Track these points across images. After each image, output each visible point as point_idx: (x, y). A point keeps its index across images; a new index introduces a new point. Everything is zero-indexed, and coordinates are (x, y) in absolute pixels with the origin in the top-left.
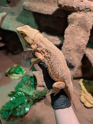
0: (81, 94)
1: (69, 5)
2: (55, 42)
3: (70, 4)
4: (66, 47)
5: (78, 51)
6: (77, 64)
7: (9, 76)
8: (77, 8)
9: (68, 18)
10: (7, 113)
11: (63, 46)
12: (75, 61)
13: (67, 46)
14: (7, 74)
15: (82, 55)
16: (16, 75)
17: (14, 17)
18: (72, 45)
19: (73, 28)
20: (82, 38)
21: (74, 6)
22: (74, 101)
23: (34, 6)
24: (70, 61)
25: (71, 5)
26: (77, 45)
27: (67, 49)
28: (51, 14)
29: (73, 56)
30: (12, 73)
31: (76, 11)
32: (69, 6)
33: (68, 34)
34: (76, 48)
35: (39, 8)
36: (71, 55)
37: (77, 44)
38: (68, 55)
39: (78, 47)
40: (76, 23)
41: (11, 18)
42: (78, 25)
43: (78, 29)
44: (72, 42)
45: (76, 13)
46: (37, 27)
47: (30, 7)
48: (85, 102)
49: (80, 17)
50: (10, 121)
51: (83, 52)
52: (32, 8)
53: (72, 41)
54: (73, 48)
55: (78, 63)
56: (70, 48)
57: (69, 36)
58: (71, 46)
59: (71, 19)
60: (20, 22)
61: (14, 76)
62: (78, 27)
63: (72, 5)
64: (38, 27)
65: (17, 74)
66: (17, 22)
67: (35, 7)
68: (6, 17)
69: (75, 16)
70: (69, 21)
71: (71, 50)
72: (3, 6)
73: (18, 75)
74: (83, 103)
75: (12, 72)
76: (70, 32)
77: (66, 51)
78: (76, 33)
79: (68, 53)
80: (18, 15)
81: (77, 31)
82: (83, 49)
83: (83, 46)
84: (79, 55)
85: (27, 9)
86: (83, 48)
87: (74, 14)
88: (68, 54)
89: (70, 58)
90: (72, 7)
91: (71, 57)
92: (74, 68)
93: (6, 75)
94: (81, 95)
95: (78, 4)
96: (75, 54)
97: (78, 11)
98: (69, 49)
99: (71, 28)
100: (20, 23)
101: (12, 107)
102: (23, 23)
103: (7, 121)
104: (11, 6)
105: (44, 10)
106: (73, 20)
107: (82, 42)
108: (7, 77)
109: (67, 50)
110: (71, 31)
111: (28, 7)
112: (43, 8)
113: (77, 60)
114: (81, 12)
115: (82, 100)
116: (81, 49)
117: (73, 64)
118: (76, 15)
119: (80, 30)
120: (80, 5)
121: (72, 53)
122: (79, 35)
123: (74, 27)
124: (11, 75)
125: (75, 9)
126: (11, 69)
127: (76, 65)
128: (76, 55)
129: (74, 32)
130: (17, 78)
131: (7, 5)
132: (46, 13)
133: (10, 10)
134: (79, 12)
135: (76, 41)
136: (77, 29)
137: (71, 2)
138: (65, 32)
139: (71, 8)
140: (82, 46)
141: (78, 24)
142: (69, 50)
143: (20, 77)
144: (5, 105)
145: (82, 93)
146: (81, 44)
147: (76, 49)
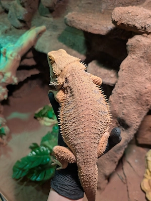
0: (145, 175)
1: (128, 23)
2: (108, 79)
3: (130, 20)
4: (119, 91)
5: (137, 102)
6: (135, 123)
7: (38, 119)
8: (142, 28)
9: (127, 44)
10: (21, 172)
11: (114, 89)
12: (132, 117)
13: (121, 90)
14: (36, 116)
15: (145, 109)
16: (47, 119)
17: (56, 34)
18: (129, 89)
19: (134, 60)
20: (147, 81)
21: (137, 25)
22: (130, 183)
23: (79, 20)
24: (123, 116)
25: (131, 23)
26: (136, 91)
27: (120, 95)
28: (104, 34)
29: (129, 108)
30: (44, 116)
31: (141, 34)
32: (128, 25)
33: (124, 71)
34: (134, 96)
35: (85, 23)
36: (126, 107)
37: (137, 89)
38: (121, 105)
39: (138, 94)
40: (140, 53)
41: (51, 36)
42: (141, 57)
43: (142, 64)
44: (129, 85)
45: (140, 36)
46: (85, 51)
47: (74, 21)
48: (148, 192)
49: (146, 44)
50: (22, 185)
51: (148, 105)
52: (76, 23)
53: (130, 83)
54: (130, 95)
55: (137, 122)
56: (125, 95)
57: (126, 74)
58: (128, 91)
59: (132, 46)
60: (62, 41)
61: (45, 121)
62: (142, 60)
63: (134, 23)
64: (87, 53)
65: (50, 118)
66: (57, 41)
67: (80, 22)
68: (45, 33)
69: (138, 42)
70: (129, 48)
71: (126, 98)
72: (44, 16)
73: (51, 120)
74: (145, 193)
75: (43, 114)
76: (127, 66)
77: (117, 99)
78: (137, 70)
79: (121, 101)
80: (63, 30)
81: (140, 67)
82: (147, 100)
83: (147, 95)
84: (140, 108)
85: (69, 23)
86: (147, 98)
87: (137, 37)
88: (121, 103)
89: (124, 111)
90: (134, 26)
91: (125, 109)
92: (129, 129)
93: (35, 118)
94: (144, 177)
95: (144, 21)
96: (132, 106)
97: (144, 33)
98: (123, 95)
99: (131, 61)
100: (61, 44)
101: (28, 166)
102: (65, 44)
103: (18, 183)
104: (54, 17)
105: (93, 27)
106: (134, 47)
107: (146, 87)
108: (35, 120)
109: (120, 97)
110: (129, 67)
111: (70, 21)
112: (92, 24)
113: (136, 116)
114: (148, 36)
115: (143, 186)
116: (144, 99)
117: (128, 122)
118: (140, 39)
119: (145, 66)
120: (148, 23)
121: (127, 102)
122: (142, 75)
123: (136, 59)
124: (42, 118)
125: (138, 30)
126: (44, 109)
127: (133, 125)
128: (135, 107)
129: (135, 68)
130: (49, 124)
131: (49, 15)
132: (96, 32)
133: (52, 22)
134: (145, 35)
135: (137, 84)
136: (140, 63)
137: (131, 17)
138: (121, 67)
139: (131, 27)
140: (146, 93)
141: (143, 56)
142: (123, 97)
143: (53, 123)
144: (20, 161)
145: (147, 173)
146: (145, 91)
147: (135, 98)
